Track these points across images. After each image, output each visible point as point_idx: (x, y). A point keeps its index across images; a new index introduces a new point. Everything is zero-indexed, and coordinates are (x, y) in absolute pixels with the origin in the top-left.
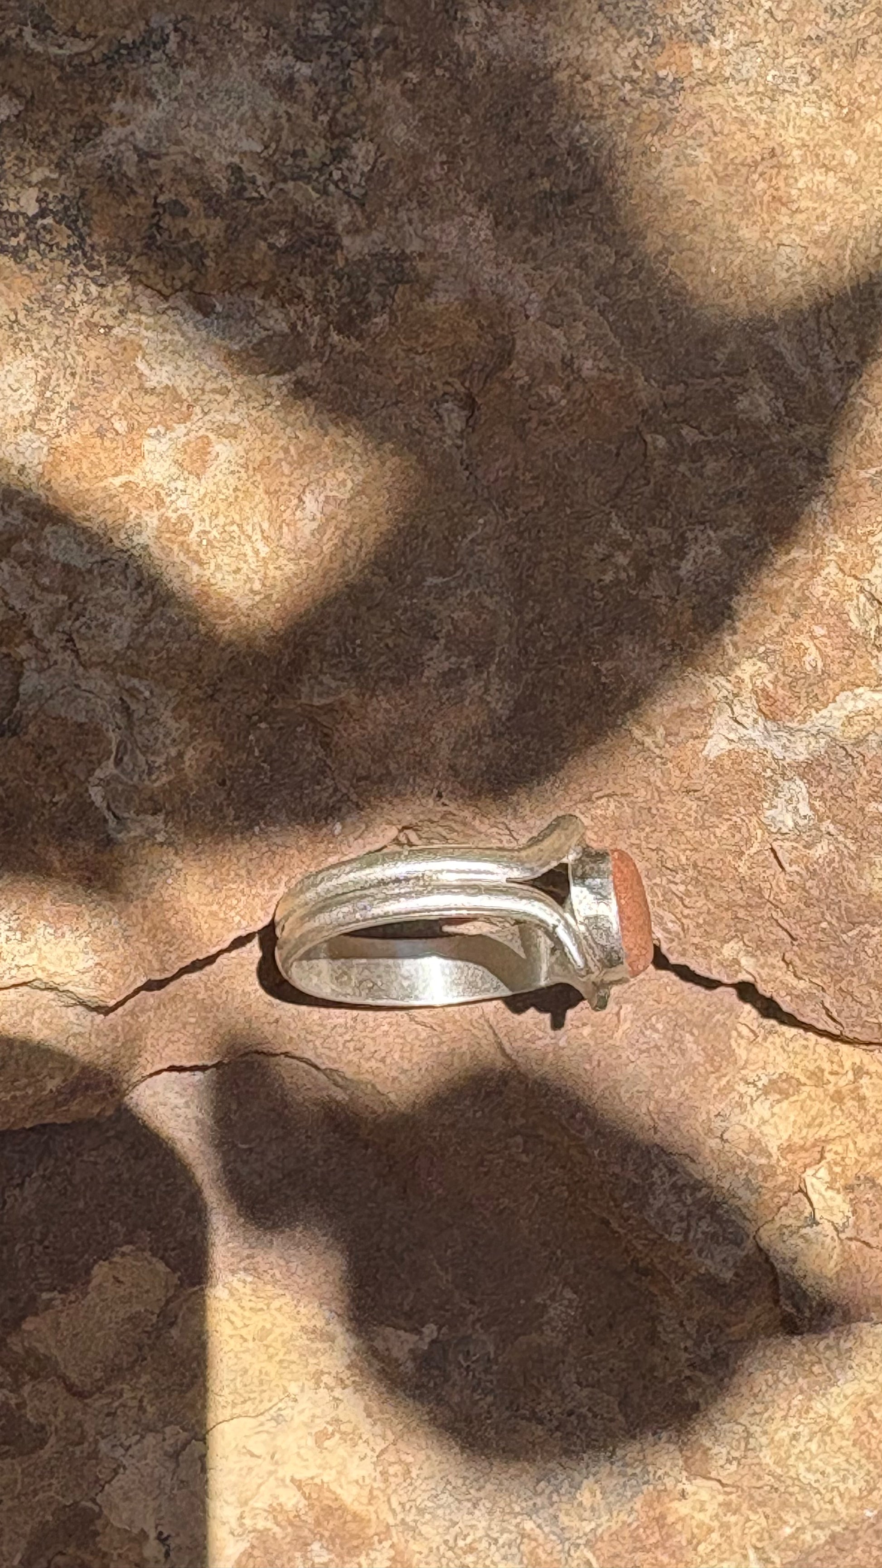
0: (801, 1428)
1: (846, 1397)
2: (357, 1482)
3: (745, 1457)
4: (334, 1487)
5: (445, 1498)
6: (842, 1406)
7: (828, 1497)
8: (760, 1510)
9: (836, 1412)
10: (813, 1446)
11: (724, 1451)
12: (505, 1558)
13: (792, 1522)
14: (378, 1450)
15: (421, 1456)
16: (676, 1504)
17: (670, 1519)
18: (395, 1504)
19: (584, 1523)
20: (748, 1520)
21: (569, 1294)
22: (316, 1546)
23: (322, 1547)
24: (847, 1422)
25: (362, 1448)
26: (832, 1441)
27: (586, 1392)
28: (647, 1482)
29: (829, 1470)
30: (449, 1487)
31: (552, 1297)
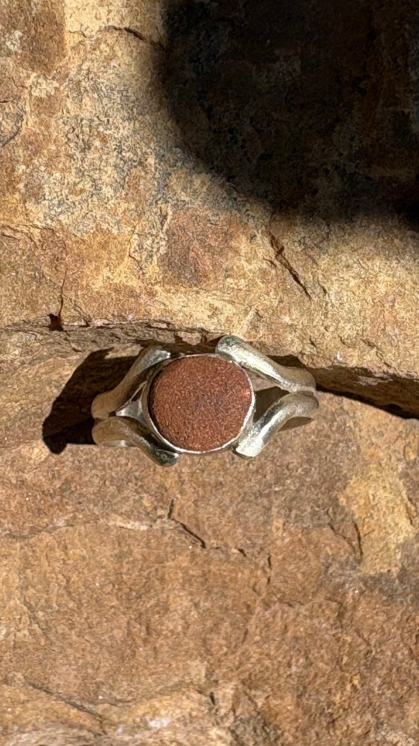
0: (355, 266)
1: (394, 276)
2: (82, 25)
3: (312, 249)
4: (68, 12)
5: (117, 97)
6: (387, 279)
7: (328, 322)
8: (280, 294)
9: (382, 277)
10: (353, 283)
11: (303, 235)
12: (115, 166)
13: (294, 317)
14: (110, 24)
15: (127, 59)
16: (244, 238)
17: (233, 243)
18: (84, 67)
19: (183, 193)
20: (268, 294)
21: (297, 65)
22: (18, 34)
23: (21, 38)
24: (382, 289)
25: (103, 11)
26: (363, 291)
27: (250, 129)
28: (239, 211)
29: (347, 306)
30: (124, 93)
31: (286, 58)
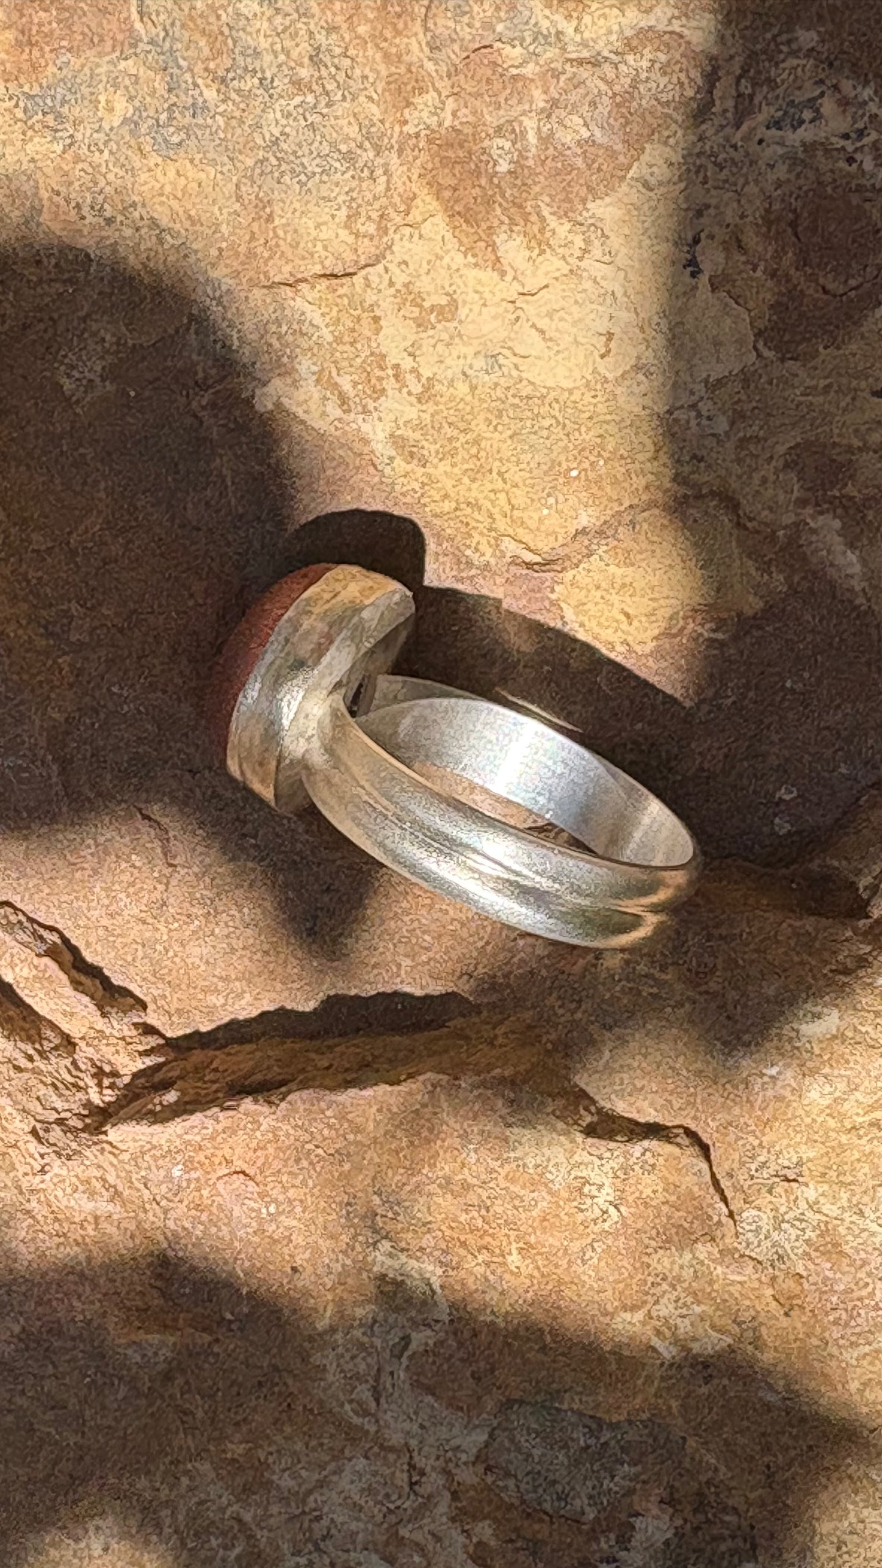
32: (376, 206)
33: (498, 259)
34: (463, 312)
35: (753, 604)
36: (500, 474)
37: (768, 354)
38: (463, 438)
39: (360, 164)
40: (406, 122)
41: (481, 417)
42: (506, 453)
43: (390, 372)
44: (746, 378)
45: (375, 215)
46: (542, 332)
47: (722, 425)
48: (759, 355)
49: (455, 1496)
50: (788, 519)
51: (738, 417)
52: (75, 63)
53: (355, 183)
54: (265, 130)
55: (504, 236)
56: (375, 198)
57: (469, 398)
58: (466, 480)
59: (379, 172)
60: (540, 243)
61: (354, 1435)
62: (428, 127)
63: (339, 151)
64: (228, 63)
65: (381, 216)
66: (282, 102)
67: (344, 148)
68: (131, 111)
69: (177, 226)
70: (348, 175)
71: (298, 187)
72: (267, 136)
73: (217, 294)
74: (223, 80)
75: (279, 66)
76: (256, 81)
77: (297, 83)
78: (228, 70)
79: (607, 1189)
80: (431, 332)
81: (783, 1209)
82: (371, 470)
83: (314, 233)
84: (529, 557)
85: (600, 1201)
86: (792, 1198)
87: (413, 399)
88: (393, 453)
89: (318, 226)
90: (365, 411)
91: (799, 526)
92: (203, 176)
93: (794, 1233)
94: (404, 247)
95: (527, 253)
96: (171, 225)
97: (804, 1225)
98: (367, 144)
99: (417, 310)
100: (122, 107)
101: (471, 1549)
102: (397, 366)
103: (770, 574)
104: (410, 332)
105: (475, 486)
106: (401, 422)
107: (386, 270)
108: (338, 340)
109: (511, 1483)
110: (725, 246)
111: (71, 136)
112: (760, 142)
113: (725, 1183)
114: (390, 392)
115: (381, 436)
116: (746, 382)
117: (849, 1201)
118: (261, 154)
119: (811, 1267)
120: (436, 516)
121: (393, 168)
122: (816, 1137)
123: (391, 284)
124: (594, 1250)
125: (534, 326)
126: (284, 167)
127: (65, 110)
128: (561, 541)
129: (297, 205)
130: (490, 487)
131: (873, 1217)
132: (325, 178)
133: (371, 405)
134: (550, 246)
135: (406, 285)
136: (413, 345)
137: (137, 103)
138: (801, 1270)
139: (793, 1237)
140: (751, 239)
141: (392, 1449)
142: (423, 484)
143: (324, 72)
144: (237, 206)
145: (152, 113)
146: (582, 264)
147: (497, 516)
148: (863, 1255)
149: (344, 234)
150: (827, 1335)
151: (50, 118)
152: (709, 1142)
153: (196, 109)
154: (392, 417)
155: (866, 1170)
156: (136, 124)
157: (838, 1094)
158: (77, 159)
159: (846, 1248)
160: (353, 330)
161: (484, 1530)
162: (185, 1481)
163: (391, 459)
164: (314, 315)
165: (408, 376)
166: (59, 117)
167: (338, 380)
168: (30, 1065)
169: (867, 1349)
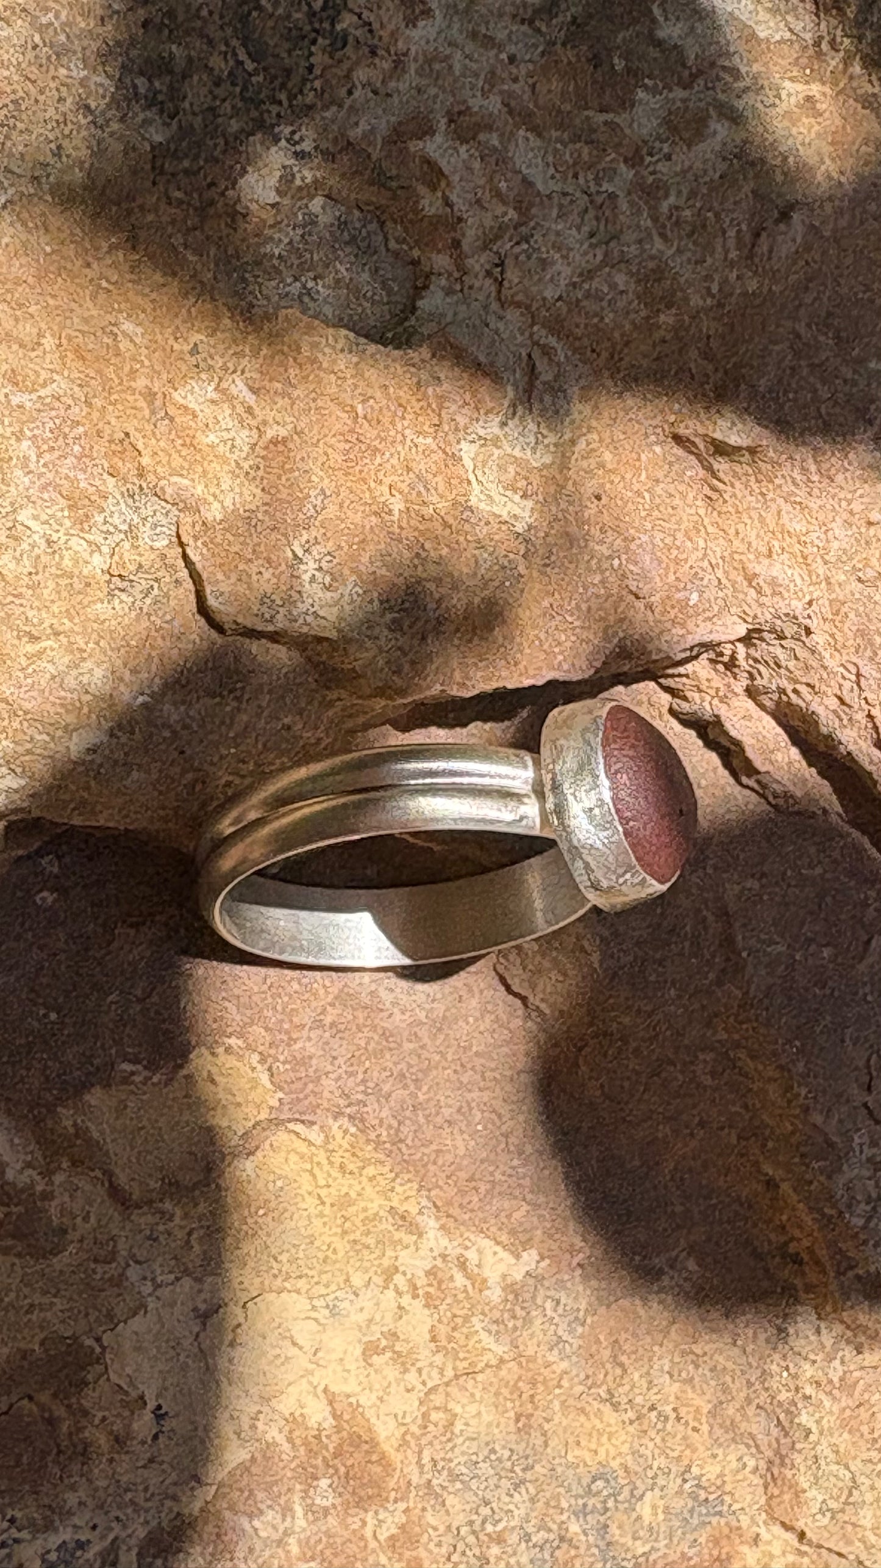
32: (429, 1437)
33: (331, 1403)
34: (358, 1351)
35: (95, 1097)
36: (323, 1203)
37: (89, 1342)
38: (357, 1235)
39: (445, 1473)
40: (406, 1511)
41: (341, 1254)
42: (317, 1223)
43: (421, 1292)
44: (112, 1320)
45: (431, 1428)
46: (294, 1344)
47: (133, 1273)
48: (98, 1340)
49: (457, 244)
50: (59, 1178)
51: (118, 1281)
52: (684, 1547)
53: (450, 1455)
54: (526, 1497)
55: (326, 1425)
56: (431, 1443)
57: (351, 1271)
58: (353, 1195)
59: (428, 1467)
60: (294, 1421)
61: (556, 326)
62: (386, 1509)
63: (462, 1482)
64: (557, 1553)
65: (426, 1427)
66: (512, 1524)
67: (458, 1485)
68: (638, 1508)
69: (596, 1404)
70: (456, 1461)
71: (497, 1448)
72: (523, 1491)
73: (561, 1346)
74: (562, 1539)
75: (515, 1553)
76: (534, 1539)
77: (500, 1539)
78: (558, 1547)
79: (306, 577)
80: (385, 1329)
81: (127, 545)
82: (439, 1204)
83: (483, 1409)
84: (299, 1128)
85: (312, 565)
86: (116, 557)
87: (401, 1269)
88: (419, 1219)
89: (479, 1413)
90: (444, 1257)
91: (47, 1173)
92: (577, 1452)
93: (116, 520)
94: (408, 1406)
95: (304, 1411)
96: (601, 1406)
97: (105, 528)
98: (438, 1490)
99: (397, 1348)
100: (645, 1509)
101: (443, 184)
102: (415, 1296)
103: (75, 1125)
104: (402, 1327)
105: (344, 1190)
106: (413, 1248)
107: (424, 1383)
108: (466, 1319)
109: (392, 244)
110: (129, 1436)
111: (685, 1481)
112: (94, 1527)
113: (184, 574)
114: (422, 1274)
115: (431, 1234)
116: (110, 1316)
117: (62, 558)
118: (529, 1475)
119: (97, 483)
120: (382, 1163)
121: (416, 1471)
122: (95, 626)
123: (420, 1371)
124: (315, 507)
125: (301, 1348)
126: (509, 1464)
127: (690, 1504)
128: (268, 1142)
129: (496, 1431)
130: (332, 1190)
131: (36, 537)
132: (474, 1458)
133: (439, 1262)
134: (286, 1420)
135: (406, 1371)
136: (401, 1317)
137: (634, 1515)
138: (111, 481)
139: (116, 515)
140: (103, 1441)
141: (518, 305)
142: (392, 1190)
143: (477, 1551)
144: (546, 1426)
145: (621, 1507)
146: (258, 1408)
147: (325, 1162)
148: (46, 496)
149: (458, 1409)
150: (86, 410)
151: (703, 1495)
152: (198, 617)
153: (583, 1512)
154: (421, 1253)
155: (46, 592)
156: (632, 1495)
157: (74, 672)
158: (679, 1459)
159: (63, 503)
160: (454, 1329)
161: (430, 204)
162: (715, 289)
163: (421, 1213)
164: (487, 1340)
165: (405, 1289)
166: (694, 1496)
167: (468, 1283)
168: (798, 687)
169: (42, 393)
